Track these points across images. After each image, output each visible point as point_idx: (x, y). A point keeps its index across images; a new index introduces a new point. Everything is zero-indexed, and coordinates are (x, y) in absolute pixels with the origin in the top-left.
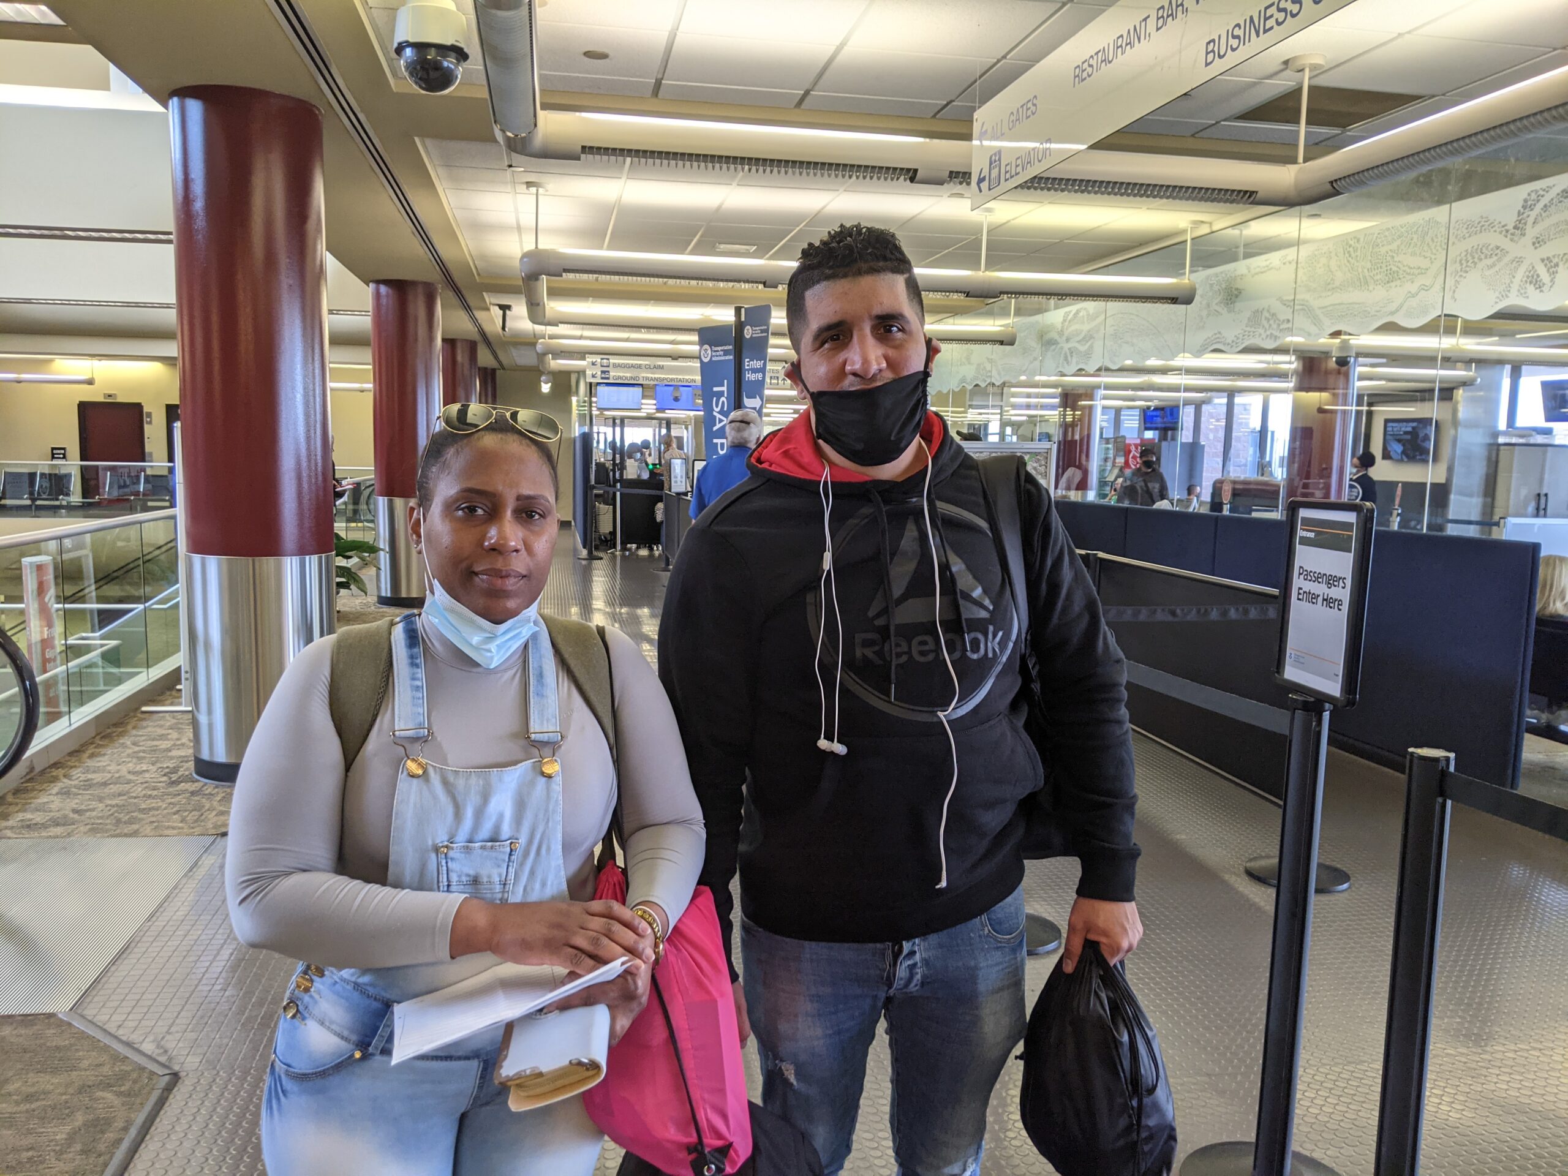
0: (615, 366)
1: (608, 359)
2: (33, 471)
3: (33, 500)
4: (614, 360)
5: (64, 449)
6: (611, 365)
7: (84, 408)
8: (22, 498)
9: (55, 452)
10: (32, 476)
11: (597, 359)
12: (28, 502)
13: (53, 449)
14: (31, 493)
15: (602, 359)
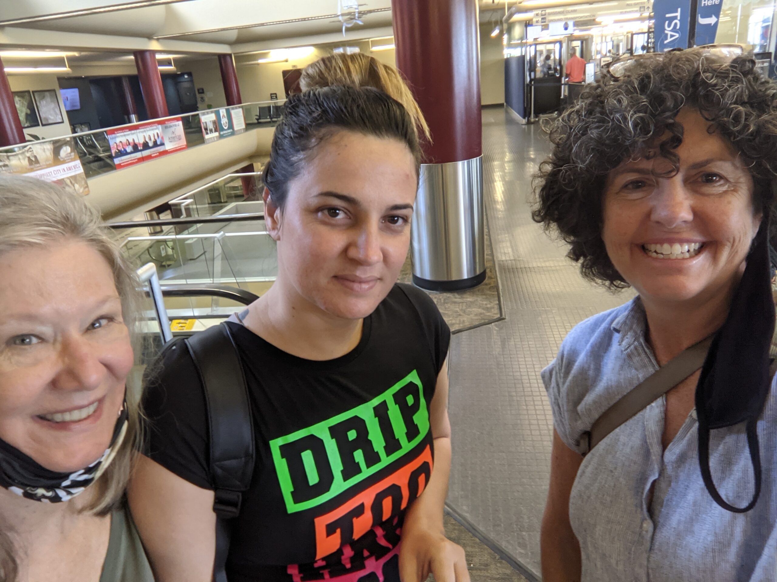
0: (550, 14)
1: (545, 11)
2: (269, 105)
3: (271, 118)
4: (548, 11)
5: (276, 94)
6: (547, 14)
7: (285, 73)
8: (267, 118)
9: (272, 95)
10: (269, 108)
11: (539, 12)
12: (269, 120)
13: (271, 94)
14: (270, 116)
15: (542, 11)
